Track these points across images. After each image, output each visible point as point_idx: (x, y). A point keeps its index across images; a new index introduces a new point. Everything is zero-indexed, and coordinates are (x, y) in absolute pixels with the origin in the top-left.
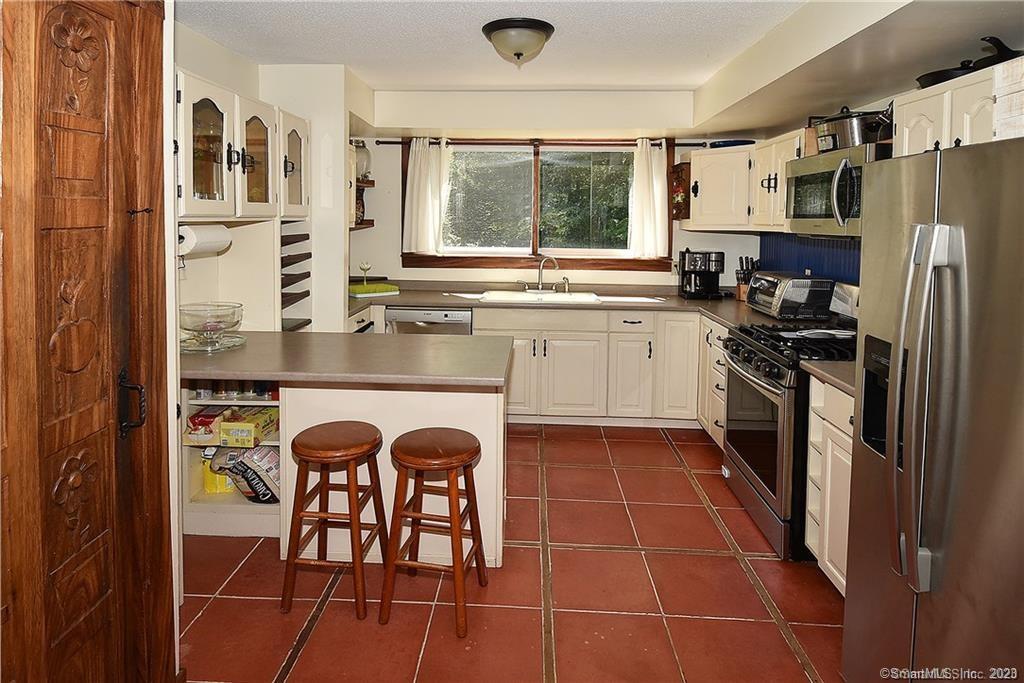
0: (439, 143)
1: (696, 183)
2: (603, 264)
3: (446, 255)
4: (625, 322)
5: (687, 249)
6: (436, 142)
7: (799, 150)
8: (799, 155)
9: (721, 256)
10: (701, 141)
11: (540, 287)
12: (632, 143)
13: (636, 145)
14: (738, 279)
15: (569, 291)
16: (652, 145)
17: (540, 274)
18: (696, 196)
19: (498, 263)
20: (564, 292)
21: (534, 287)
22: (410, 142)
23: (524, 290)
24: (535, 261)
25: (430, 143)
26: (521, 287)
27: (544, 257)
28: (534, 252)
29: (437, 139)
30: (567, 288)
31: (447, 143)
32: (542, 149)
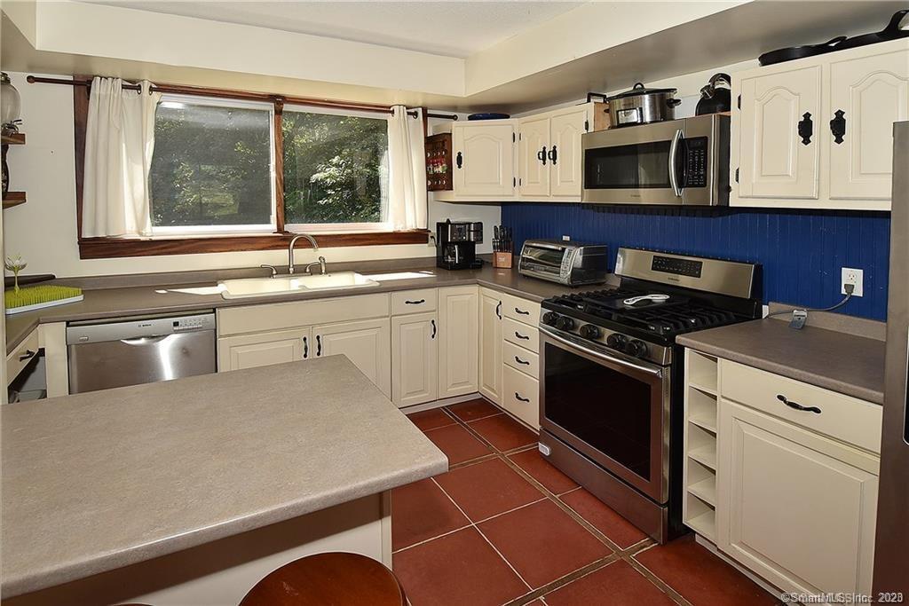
0: (139, 88)
1: (459, 154)
2: (363, 240)
3: (153, 238)
4: (407, 302)
5: (448, 220)
6: (133, 85)
7: (587, 123)
8: (587, 129)
9: (479, 226)
10: (453, 114)
11: (291, 269)
12: (387, 110)
13: (393, 112)
14: (494, 246)
15: (326, 273)
16: (409, 113)
17: (291, 255)
18: (460, 167)
19: (235, 244)
20: (321, 273)
21: (283, 271)
22: (90, 82)
23: (270, 275)
24: (281, 241)
25: (124, 87)
26: (266, 272)
27: (293, 236)
28: (280, 229)
29: (134, 82)
30: (323, 268)
31: (151, 89)
32: (287, 107)
